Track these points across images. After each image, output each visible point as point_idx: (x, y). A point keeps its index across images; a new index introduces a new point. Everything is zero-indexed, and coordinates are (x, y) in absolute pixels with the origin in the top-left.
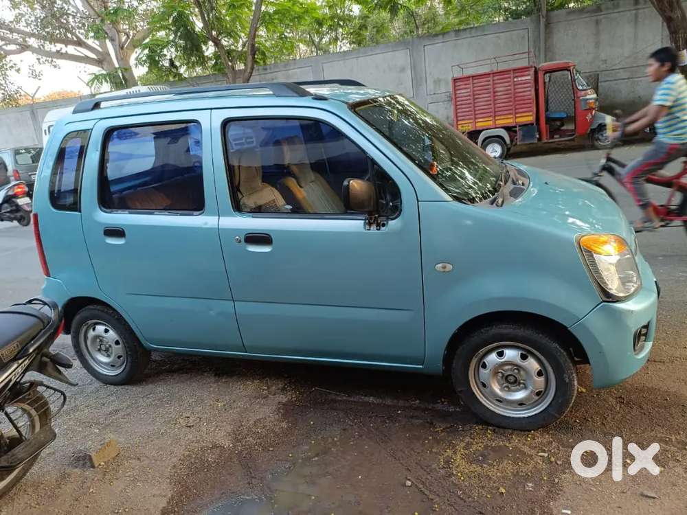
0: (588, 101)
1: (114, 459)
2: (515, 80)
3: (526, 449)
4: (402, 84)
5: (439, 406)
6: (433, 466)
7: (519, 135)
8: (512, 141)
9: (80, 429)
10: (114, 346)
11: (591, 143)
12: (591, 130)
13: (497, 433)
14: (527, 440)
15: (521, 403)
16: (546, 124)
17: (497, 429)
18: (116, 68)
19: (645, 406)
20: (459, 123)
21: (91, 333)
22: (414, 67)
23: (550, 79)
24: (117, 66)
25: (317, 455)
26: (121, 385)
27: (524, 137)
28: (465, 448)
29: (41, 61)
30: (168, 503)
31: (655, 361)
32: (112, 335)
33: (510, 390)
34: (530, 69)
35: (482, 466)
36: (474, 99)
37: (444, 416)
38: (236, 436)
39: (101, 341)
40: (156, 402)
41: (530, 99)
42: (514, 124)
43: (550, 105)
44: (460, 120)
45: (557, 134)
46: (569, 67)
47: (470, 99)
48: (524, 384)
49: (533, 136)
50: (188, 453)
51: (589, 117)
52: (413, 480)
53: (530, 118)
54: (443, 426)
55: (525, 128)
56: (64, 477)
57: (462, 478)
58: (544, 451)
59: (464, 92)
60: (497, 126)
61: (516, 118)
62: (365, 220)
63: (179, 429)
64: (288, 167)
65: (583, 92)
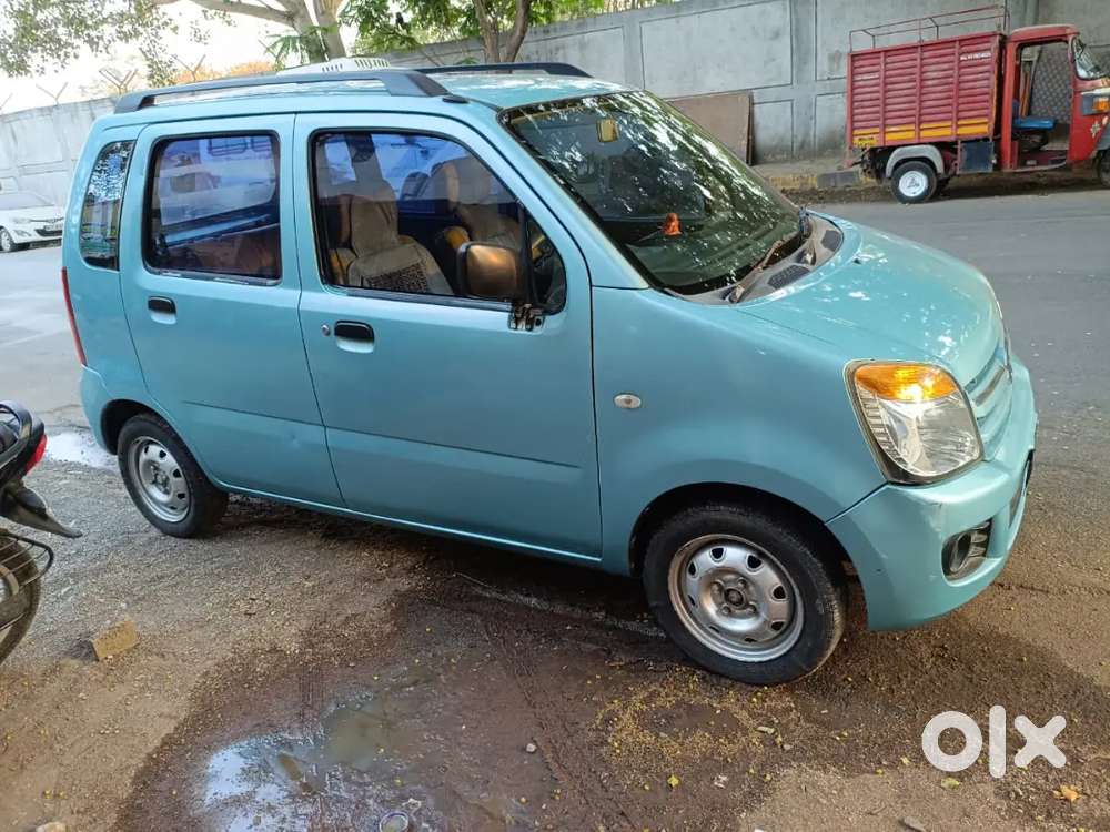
0: (1096, 100)
1: (128, 651)
2: (962, 58)
3: (743, 715)
4: (774, 60)
5: (633, 626)
6: (582, 725)
7: (961, 156)
8: (947, 167)
9: (102, 600)
10: (173, 479)
11: (1095, 176)
12: (1100, 152)
13: (705, 682)
14: (750, 701)
15: (748, 639)
16: (1013, 139)
17: (708, 678)
18: (314, 27)
19: (977, 667)
20: (856, 132)
21: (143, 457)
22: (797, 33)
23: (1039, 58)
24: (316, 23)
25: (415, 684)
26: (185, 538)
27: (970, 161)
28: (645, 701)
29: (208, 14)
30: (176, 728)
31: (1033, 589)
32: (170, 462)
33: (730, 614)
34: (991, 39)
35: (658, 736)
36: (885, 92)
37: (636, 642)
38: (309, 638)
39: (156, 469)
40: (220, 570)
41: (986, 94)
42: (953, 139)
43: (1036, 104)
44: (859, 128)
45: (1031, 159)
46: (1065, 36)
47: (878, 92)
48: (753, 607)
49: (986, 161)
50: (231, 655)
51: (1095, 128)
52: (539, 744)
53: (983, 128)
54: (626, 659)
55: (971, 145)
56: (55, 670)
57: (618, 751)
58: (770, 724)
59: (869, 79)
60: (922, 141)
61: (958, 126)
62: (511, 312)
63: (234, 615)
64: (455, 210)
65: (1089, 83)
